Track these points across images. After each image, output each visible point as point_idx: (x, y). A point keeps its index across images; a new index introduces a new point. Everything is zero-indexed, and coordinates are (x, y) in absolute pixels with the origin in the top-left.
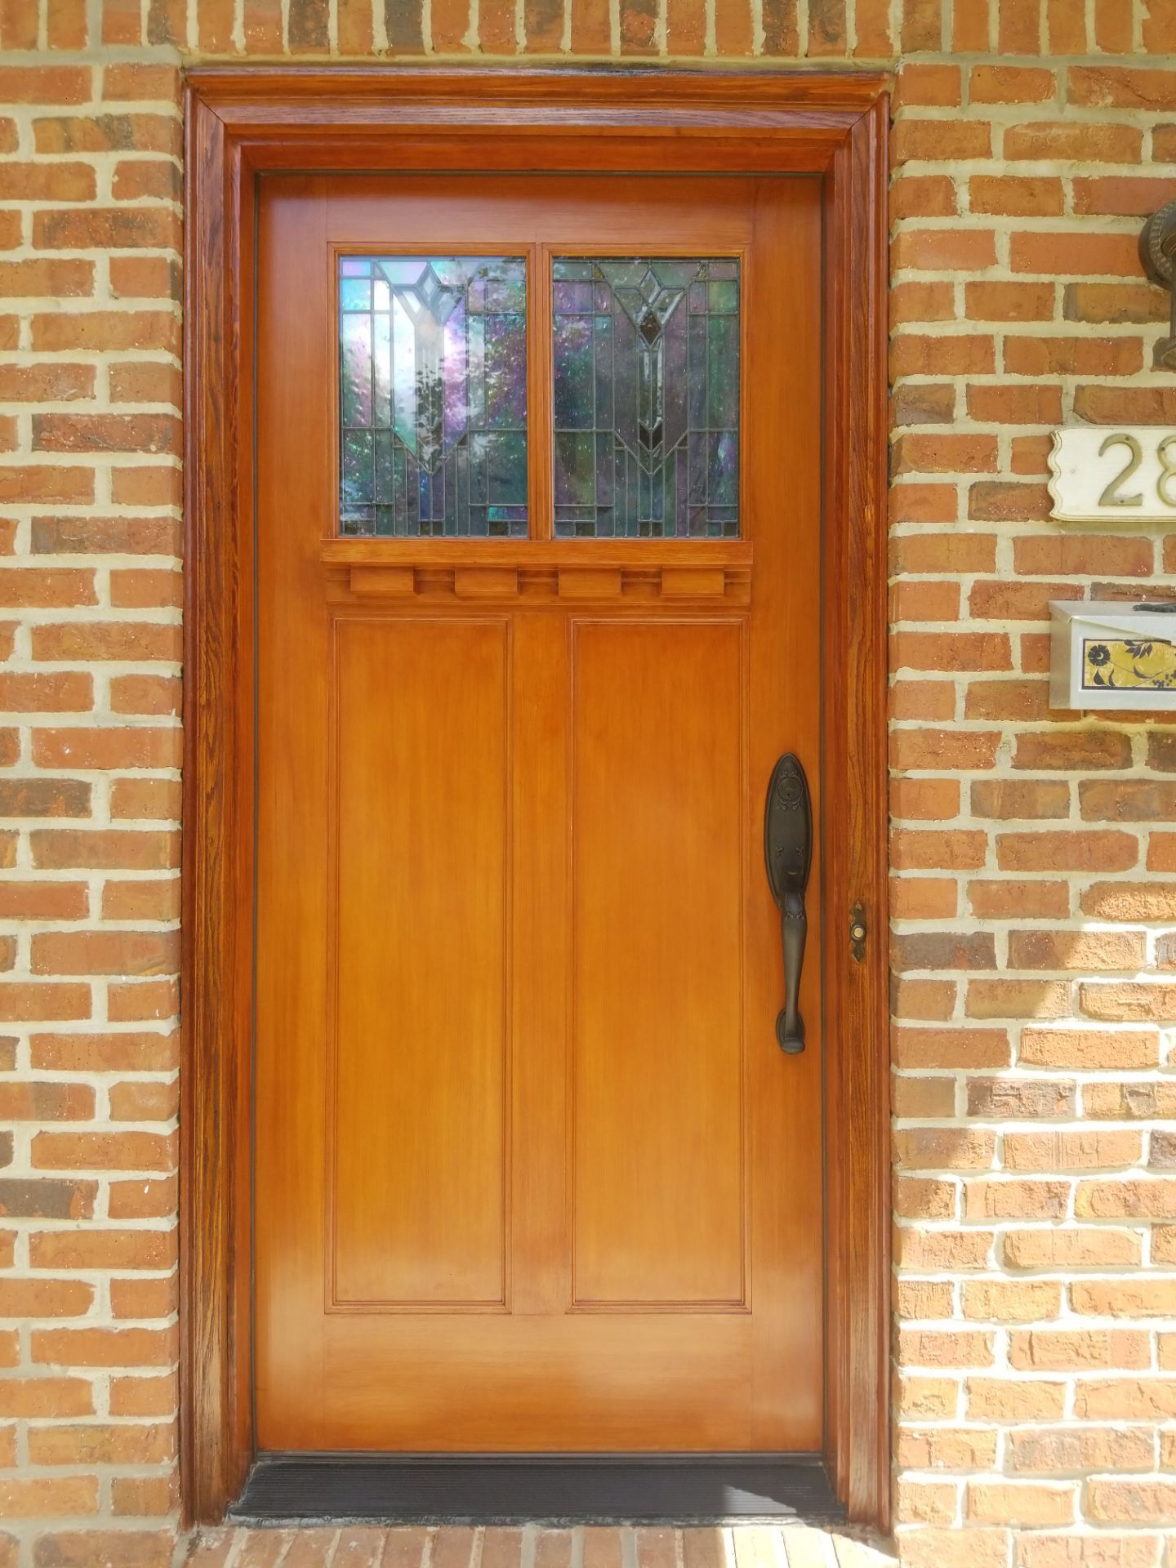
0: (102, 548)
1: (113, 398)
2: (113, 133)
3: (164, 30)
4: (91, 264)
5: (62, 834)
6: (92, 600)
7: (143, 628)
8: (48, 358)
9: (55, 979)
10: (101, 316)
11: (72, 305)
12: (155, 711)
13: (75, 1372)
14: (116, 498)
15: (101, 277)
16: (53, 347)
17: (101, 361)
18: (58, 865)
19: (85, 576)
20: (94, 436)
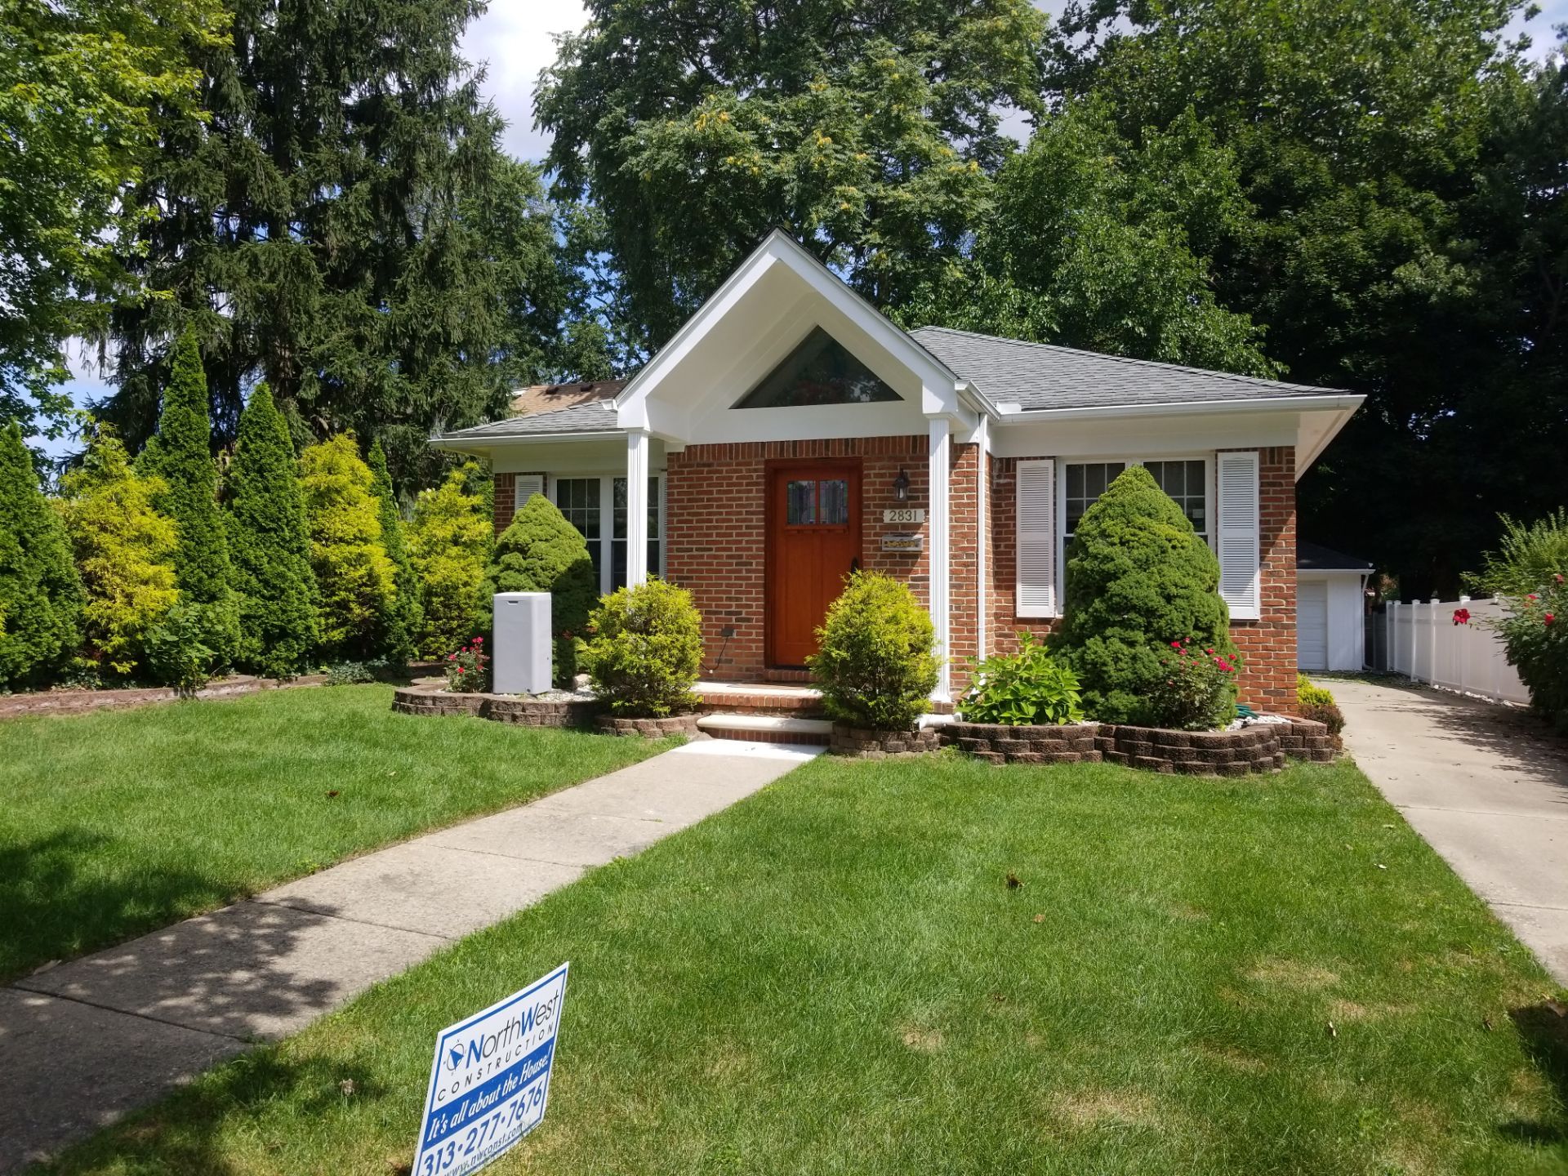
0: (754, 529)
1: (756, 508)
3: (762, 456)
4: (753, 489)
5: (749, 569)
6: (753, 536)
7: (759, 540)
8: (747, 502)
9: (748, 589)
10: (754, 496)
11: (750, 495)
12: (761, 552)
13: (750, 644)
14: (756, 522)
17: (754, 503)
18: (748, 573)
19: (752, 533)
20: (753, 513)
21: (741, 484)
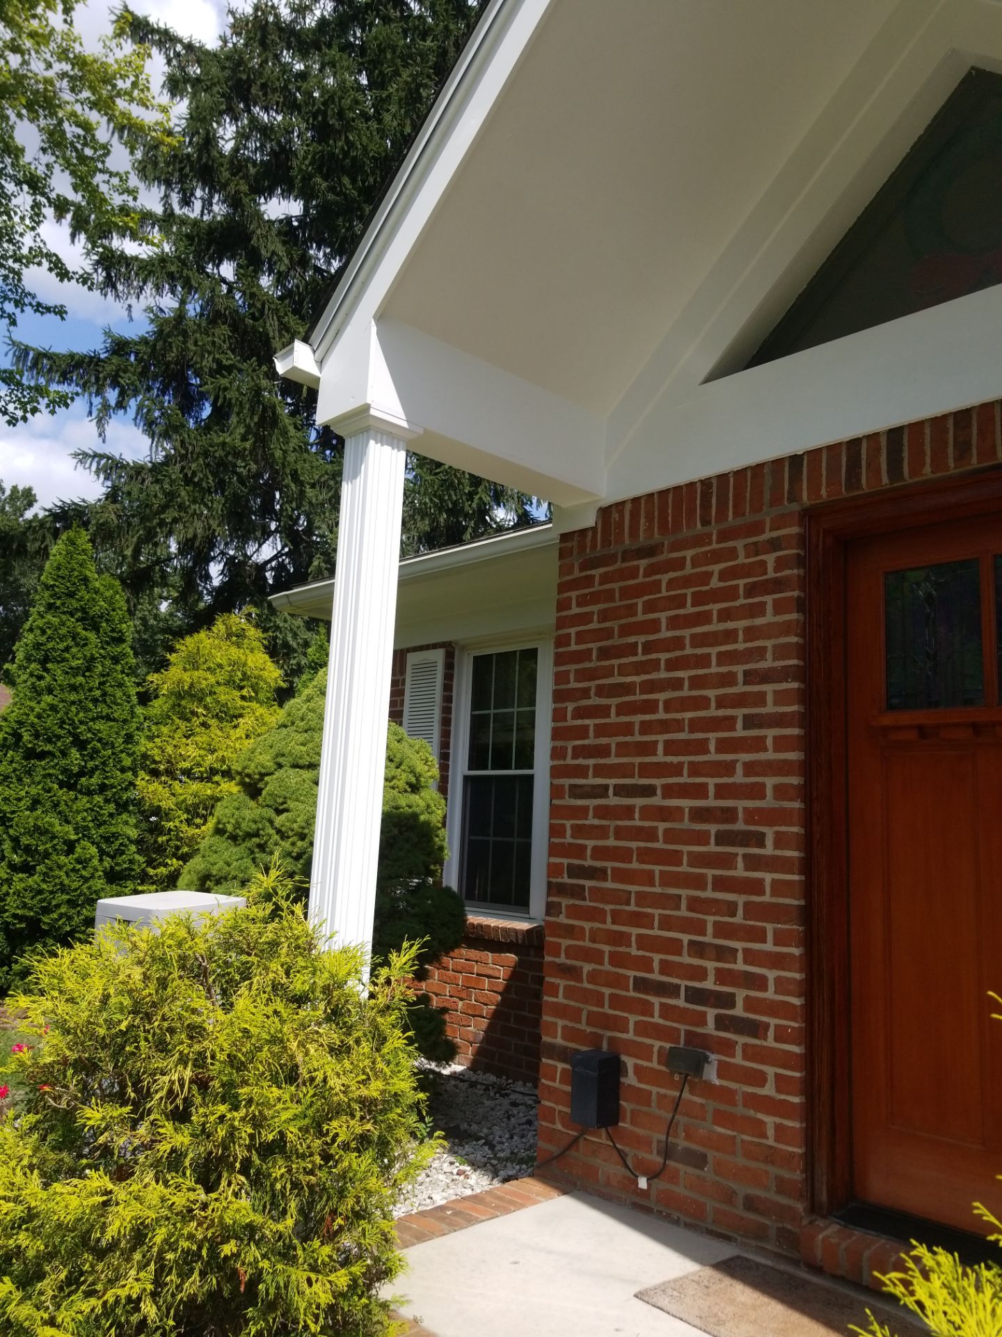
0: (770, 726)
1: (774, 659)
2: (774, 545)
3: (794, 497)
4: (766, 603)
5: (754, 855)
6: (766, 750)
7: (786, 761)
8: (749, 645)
9: (752, 923)
10: (769, 624)
11: (759, 621)
12: (791, 800)
13: (760, 1116)
14: (775, 704)
15: (769, 608)
16: (751, 640)
17: (769, 644)
18: (753, 870)
19: (763, 739)
20: (766, 677)
21: (731, 594)
